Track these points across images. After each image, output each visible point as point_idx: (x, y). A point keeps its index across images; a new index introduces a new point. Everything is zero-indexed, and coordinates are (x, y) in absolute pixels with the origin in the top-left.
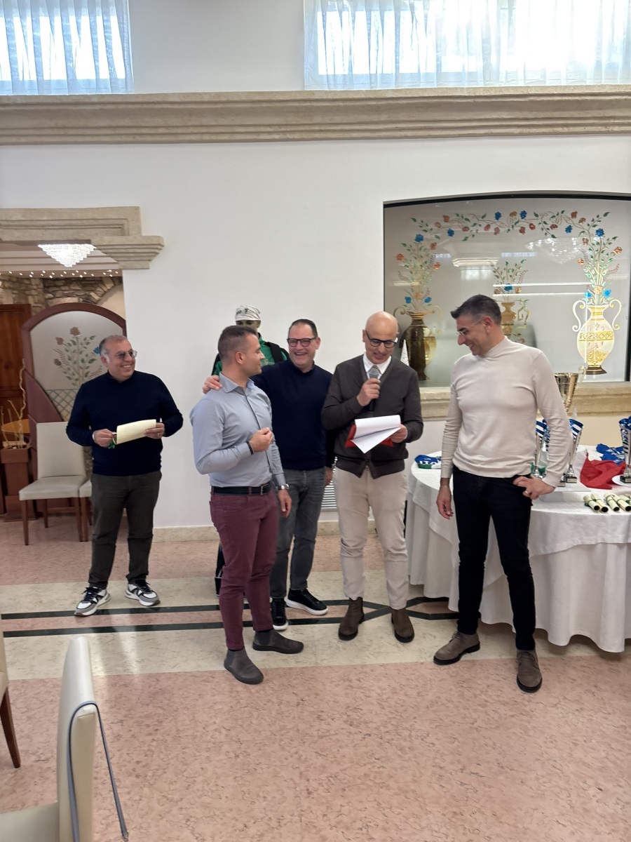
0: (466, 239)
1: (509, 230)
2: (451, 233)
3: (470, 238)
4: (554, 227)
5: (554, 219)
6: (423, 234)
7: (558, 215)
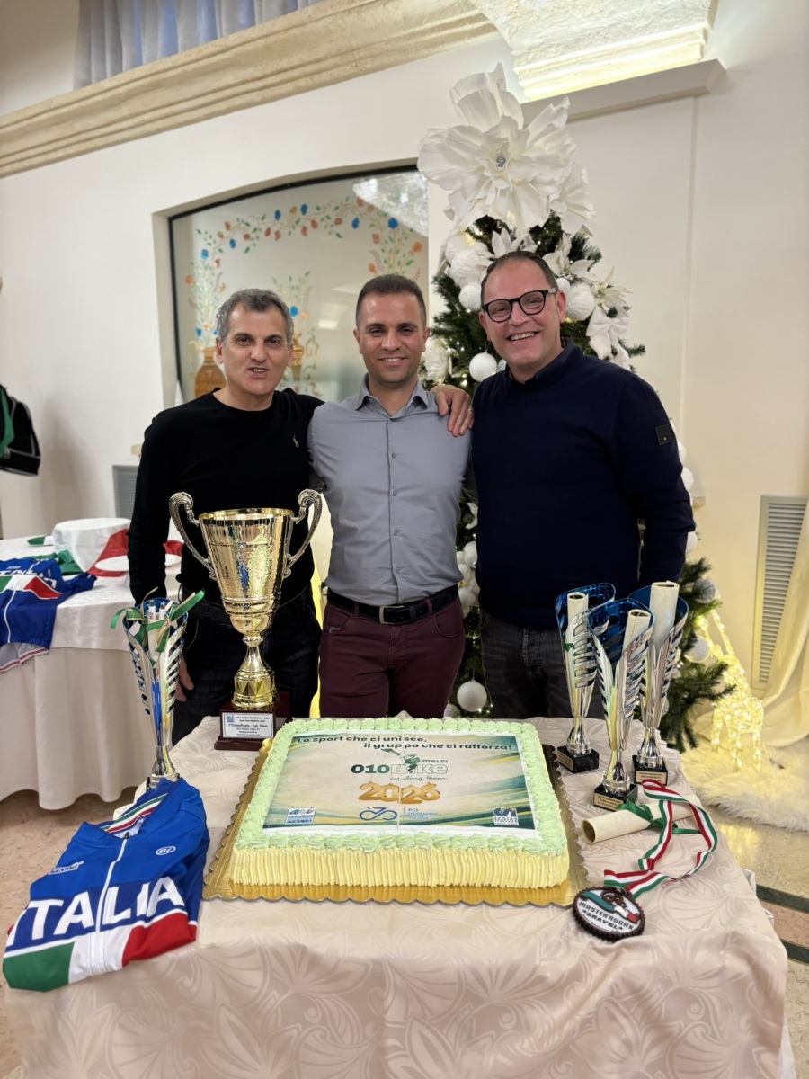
0: (248, 250)
1: (290, 233)
2: (233, 244)
3: (252, 248)
4: (338, 222)
5: (338, 211)
6: (207, 248)
7: (342, 204)
